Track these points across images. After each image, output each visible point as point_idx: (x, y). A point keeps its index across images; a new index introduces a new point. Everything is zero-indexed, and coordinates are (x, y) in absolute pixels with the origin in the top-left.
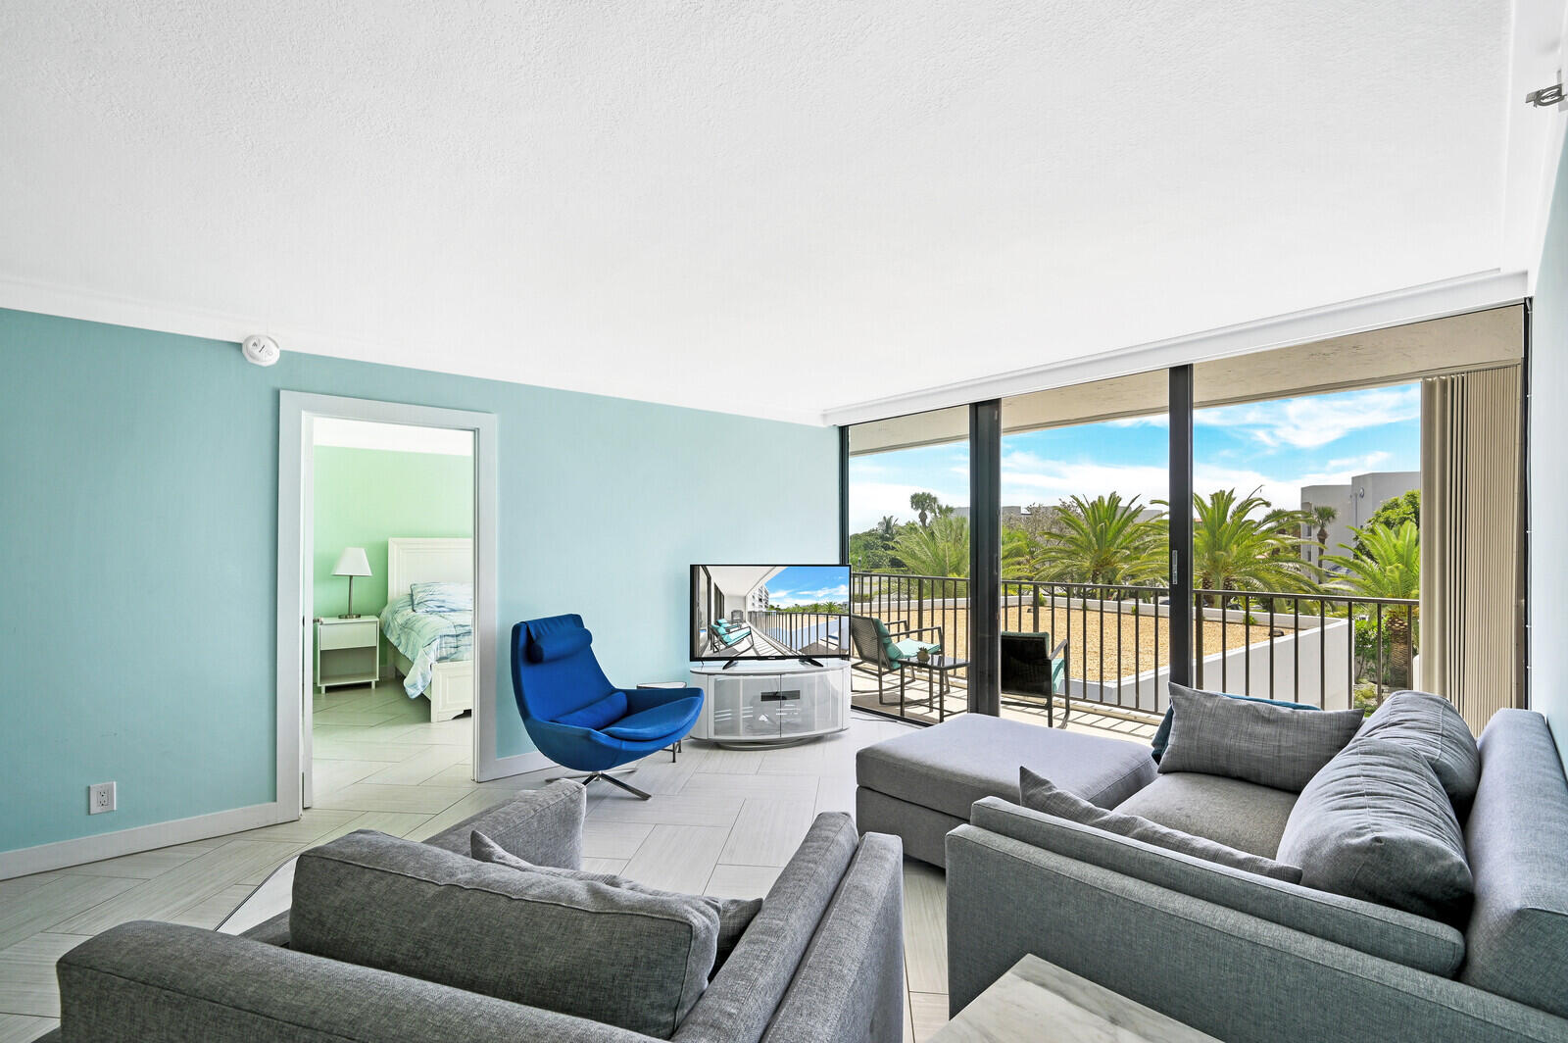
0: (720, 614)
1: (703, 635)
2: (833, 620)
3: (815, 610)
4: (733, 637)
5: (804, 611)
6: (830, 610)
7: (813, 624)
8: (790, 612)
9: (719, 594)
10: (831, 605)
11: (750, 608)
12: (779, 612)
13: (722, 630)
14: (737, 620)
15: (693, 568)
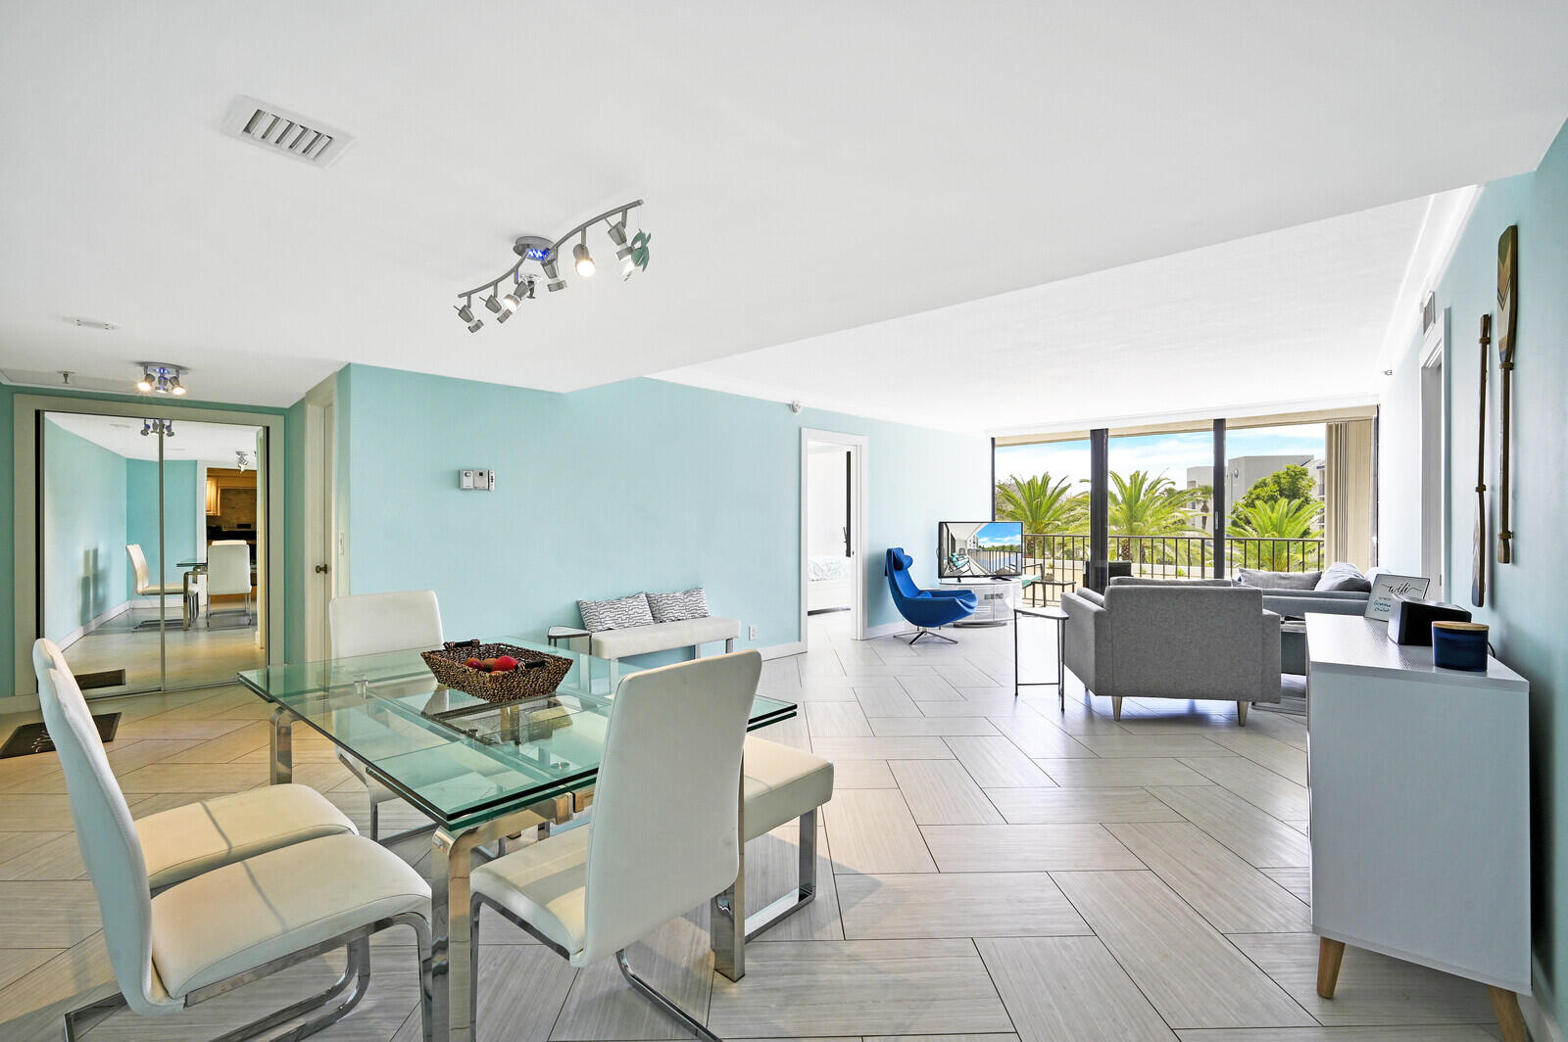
0: (954, 551)
1: (945, 561)
2: (1013, 555)
3: (1003, 549)
4: (960, 563)
5: (997, 549)
6: (1011, 549)
7: (1002, 557)
8: (990, 550)
9: (953, 539)
10: (1011, 546)
11: (969, 547)
12: (984, 549)
13: (954, 559)
14: (962, 554)
15: (941, 524)
